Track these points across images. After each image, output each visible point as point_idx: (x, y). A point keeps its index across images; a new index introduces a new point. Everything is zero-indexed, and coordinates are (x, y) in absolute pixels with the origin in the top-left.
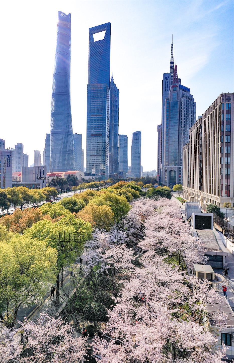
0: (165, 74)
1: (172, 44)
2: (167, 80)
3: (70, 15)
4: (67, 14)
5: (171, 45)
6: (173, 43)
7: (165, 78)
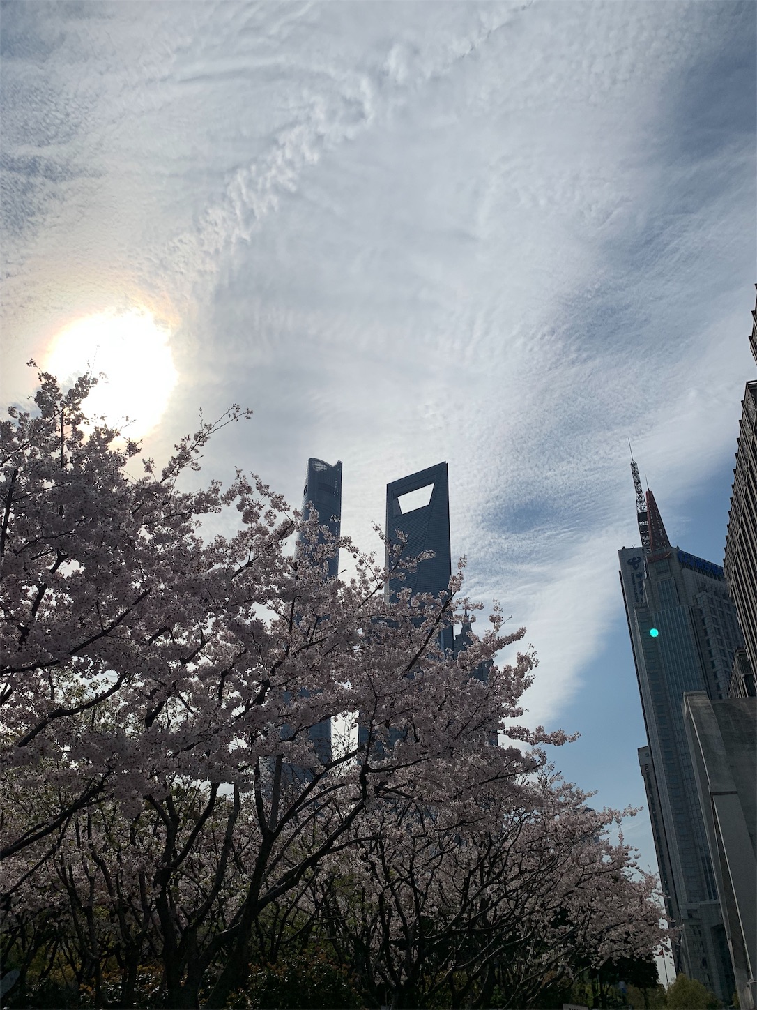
0: (623, 553)
1: (633, 465)
2: (636, 568)
3: (340, 465)
4: (333, 463)
5: (630, 467)
6: (635, 461)
7: (629, 563)
